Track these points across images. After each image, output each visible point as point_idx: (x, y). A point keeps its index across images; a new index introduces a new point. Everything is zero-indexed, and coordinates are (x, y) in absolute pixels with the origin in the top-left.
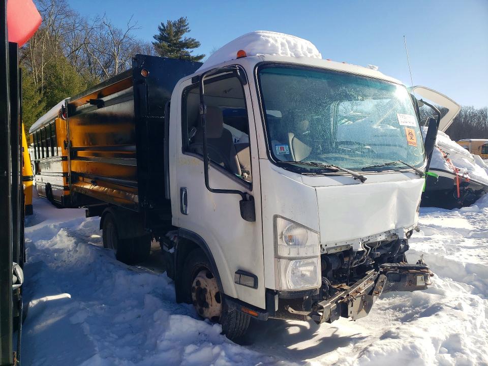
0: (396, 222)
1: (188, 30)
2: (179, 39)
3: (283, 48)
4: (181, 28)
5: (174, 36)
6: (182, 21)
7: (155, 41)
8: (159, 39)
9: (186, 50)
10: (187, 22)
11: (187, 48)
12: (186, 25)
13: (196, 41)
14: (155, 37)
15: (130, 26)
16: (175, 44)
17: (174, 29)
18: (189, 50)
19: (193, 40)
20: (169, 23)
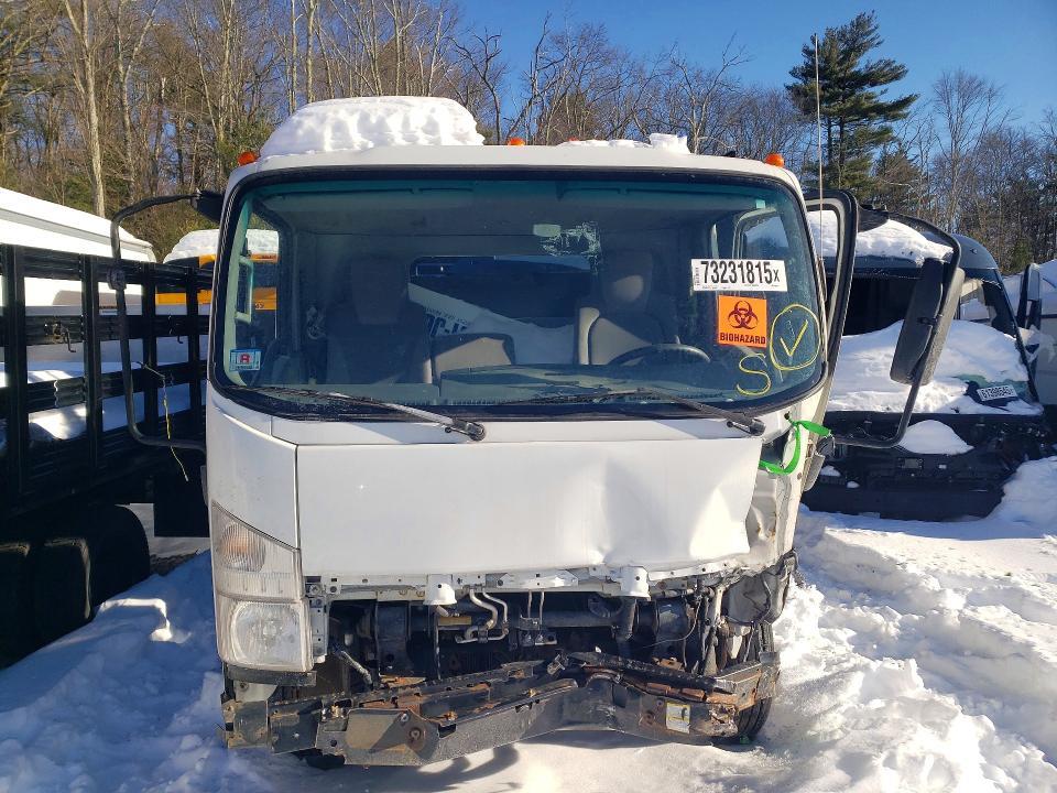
0: (607, 547)
1: (876, 41)
2: (852, 66)
3: (338, 134)
4: (860, 40)
5: (840, 63)
6: (860, 24)
7: (791, 81)
8: (803, 75)
9: (868, 90)
10: (874, 23)
11: (873, 85)
12: (873, 30)
13: (897, 64)
14: (793, 73)
15: (728, 58)
16: (841, 80)
17: (842, 47)
18: (877, 90)
19: (888, 64)
20: (829, 33)
